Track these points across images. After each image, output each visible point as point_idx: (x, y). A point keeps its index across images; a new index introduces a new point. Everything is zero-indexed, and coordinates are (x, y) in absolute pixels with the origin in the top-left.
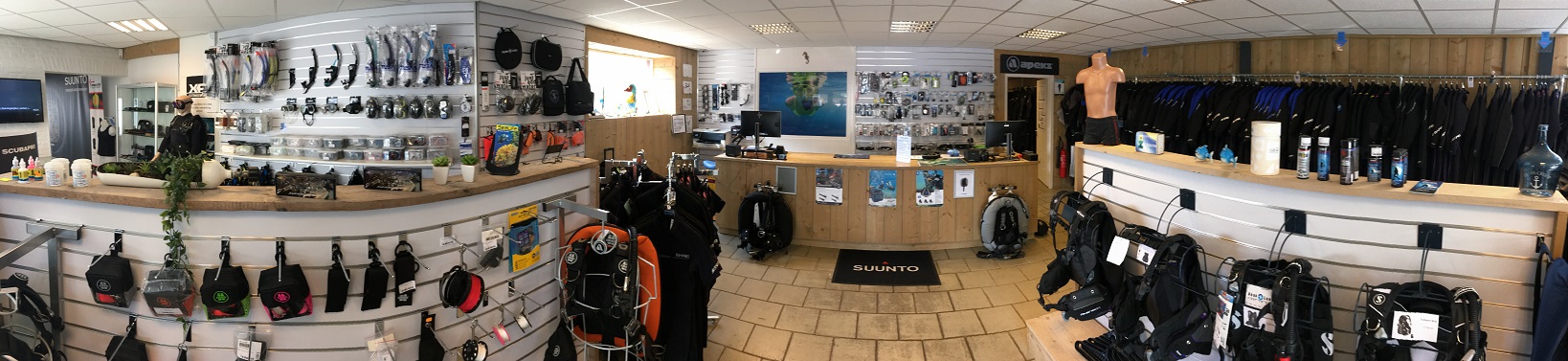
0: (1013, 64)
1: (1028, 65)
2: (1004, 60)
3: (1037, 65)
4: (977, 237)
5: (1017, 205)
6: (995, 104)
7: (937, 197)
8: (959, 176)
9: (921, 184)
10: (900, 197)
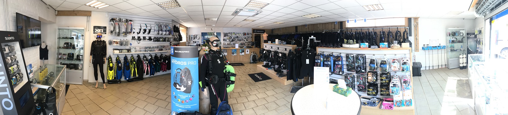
0: (255, 31)
1: (259, 31)
2: (254, 30)
3: (260, 31)
4: (250, 61)
5: (256, 55)
6: (252, 39)
7: (243, 54)
8: (247, 50)
9: (241, 52)
10: (237, 54)
